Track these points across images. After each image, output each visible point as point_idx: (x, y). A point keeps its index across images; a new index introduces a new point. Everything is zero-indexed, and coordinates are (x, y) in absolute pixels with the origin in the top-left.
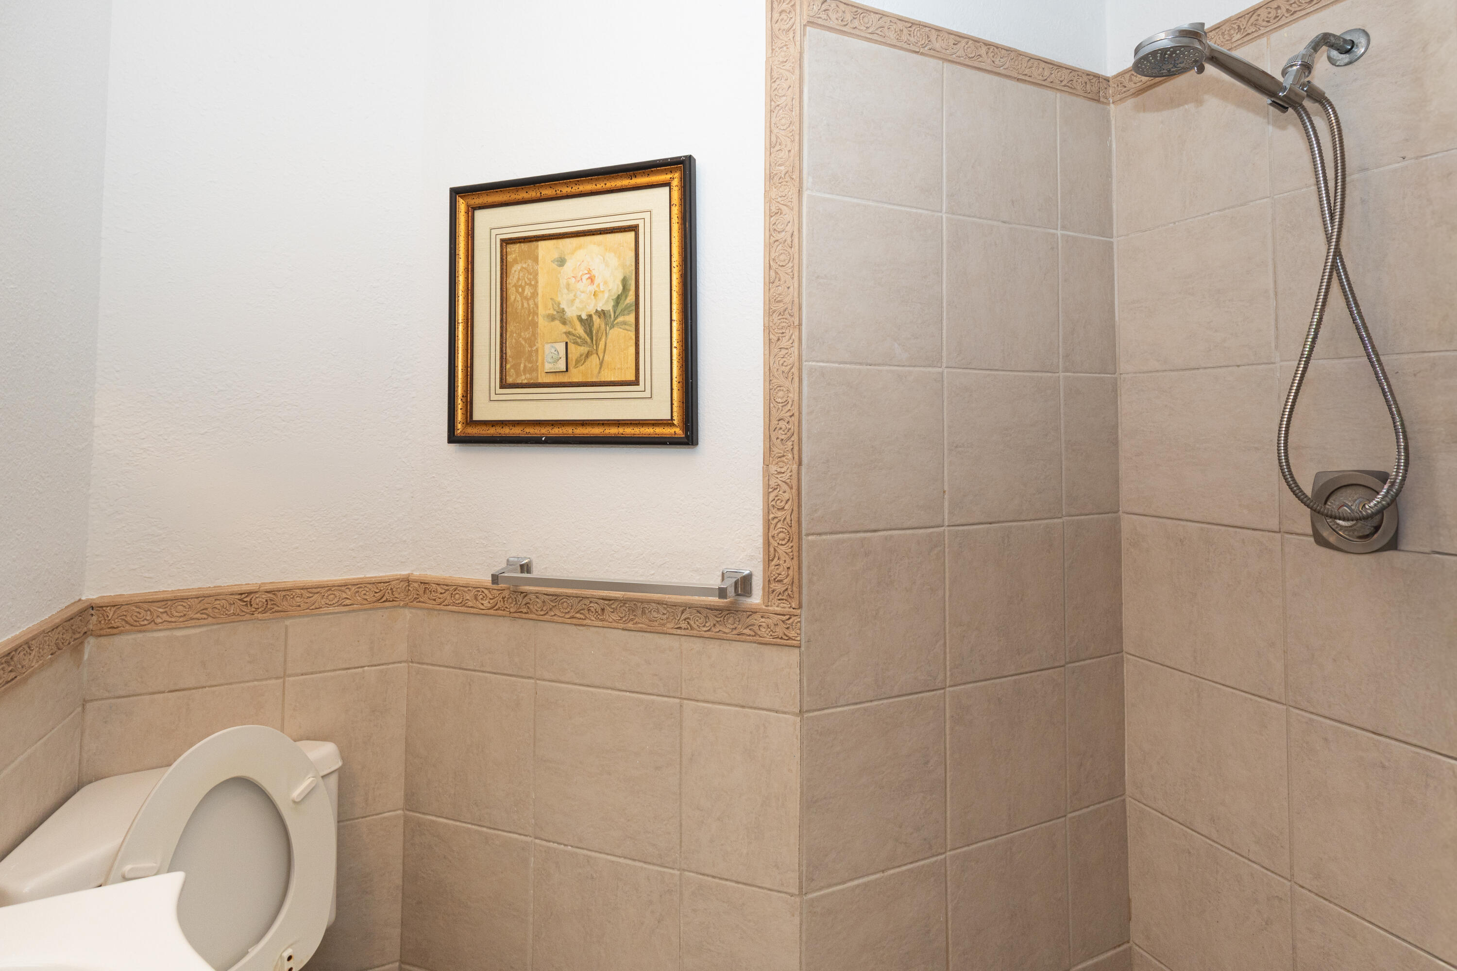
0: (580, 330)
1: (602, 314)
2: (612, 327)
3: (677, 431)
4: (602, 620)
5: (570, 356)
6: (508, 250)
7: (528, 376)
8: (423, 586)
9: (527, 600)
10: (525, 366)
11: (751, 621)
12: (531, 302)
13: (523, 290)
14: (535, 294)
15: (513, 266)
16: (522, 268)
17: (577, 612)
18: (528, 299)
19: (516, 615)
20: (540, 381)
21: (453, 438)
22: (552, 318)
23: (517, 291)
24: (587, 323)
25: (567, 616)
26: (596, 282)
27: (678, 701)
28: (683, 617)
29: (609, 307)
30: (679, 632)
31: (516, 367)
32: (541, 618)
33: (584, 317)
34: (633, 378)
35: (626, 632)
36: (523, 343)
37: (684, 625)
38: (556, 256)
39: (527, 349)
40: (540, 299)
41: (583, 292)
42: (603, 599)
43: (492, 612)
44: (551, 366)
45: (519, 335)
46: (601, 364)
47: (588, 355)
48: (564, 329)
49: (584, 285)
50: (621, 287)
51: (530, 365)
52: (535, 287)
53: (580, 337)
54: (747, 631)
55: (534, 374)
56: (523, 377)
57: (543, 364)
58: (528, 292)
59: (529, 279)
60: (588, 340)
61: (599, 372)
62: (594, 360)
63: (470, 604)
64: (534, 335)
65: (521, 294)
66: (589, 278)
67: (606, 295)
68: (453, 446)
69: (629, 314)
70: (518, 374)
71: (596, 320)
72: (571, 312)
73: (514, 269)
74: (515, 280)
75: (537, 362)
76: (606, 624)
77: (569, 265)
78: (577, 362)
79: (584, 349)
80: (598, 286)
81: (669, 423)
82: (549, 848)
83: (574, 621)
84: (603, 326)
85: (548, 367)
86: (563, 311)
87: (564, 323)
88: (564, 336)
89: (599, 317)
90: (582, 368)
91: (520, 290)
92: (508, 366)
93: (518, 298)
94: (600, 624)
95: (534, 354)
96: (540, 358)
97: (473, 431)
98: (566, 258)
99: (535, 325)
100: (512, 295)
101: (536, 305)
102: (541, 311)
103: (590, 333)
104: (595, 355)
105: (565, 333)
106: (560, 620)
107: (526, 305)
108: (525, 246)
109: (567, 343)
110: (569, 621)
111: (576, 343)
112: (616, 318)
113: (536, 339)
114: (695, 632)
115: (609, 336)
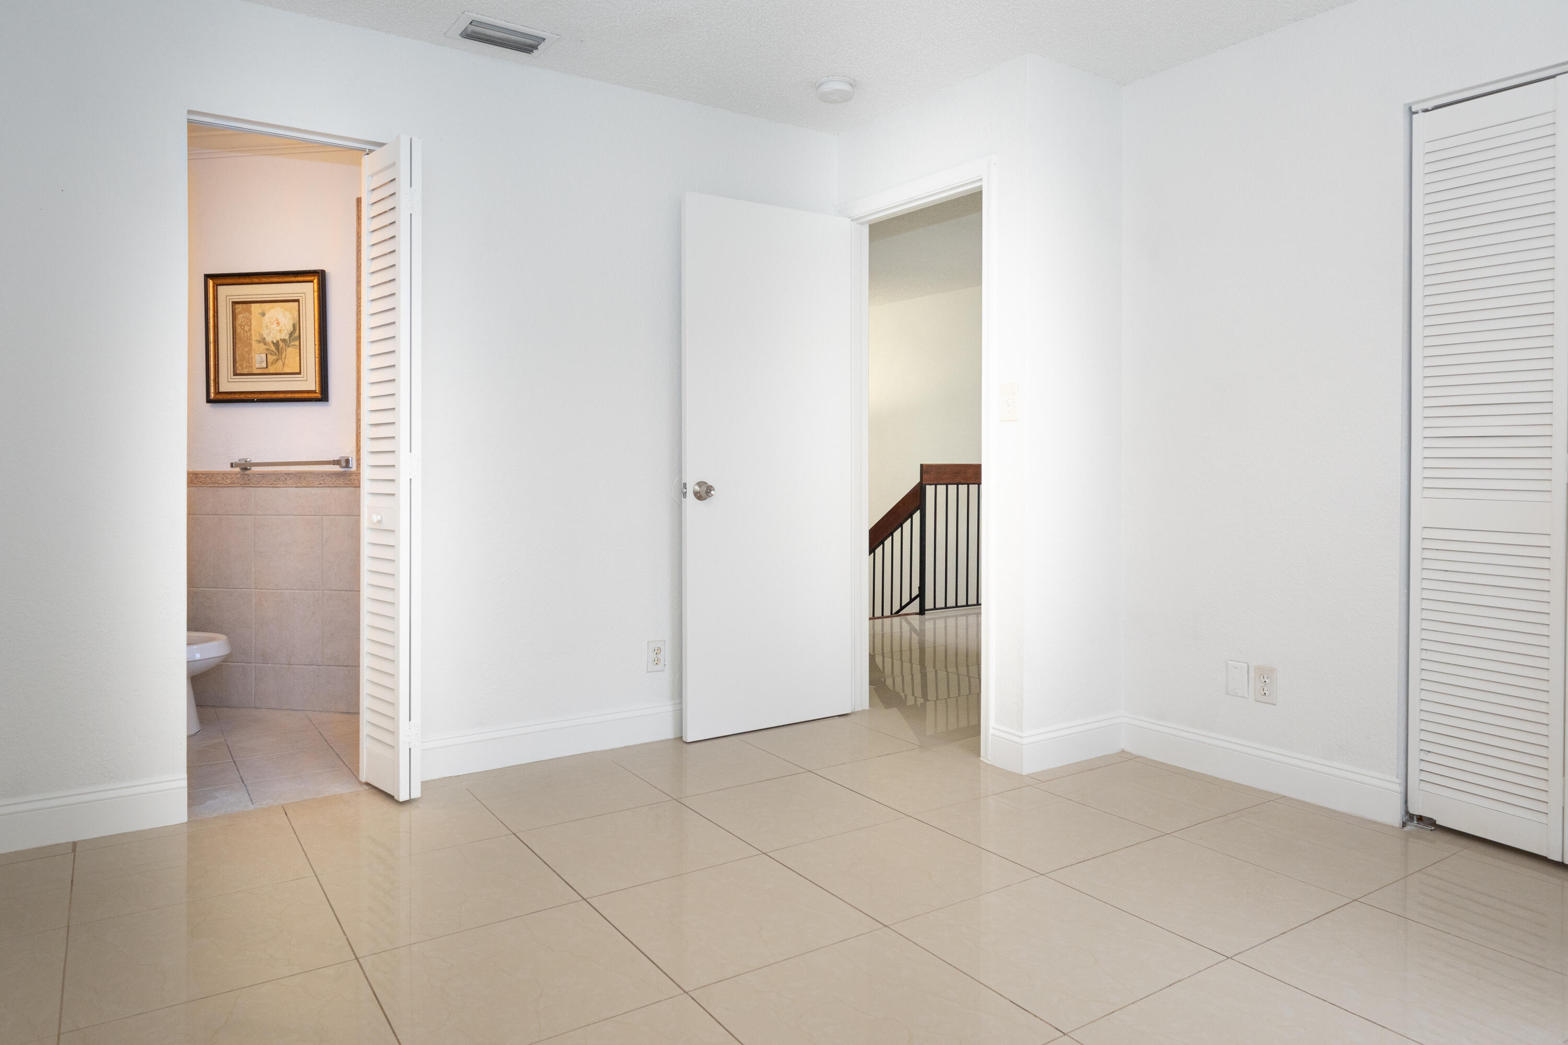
0: (273, 348)
1: (284, 341)
2: (289, 347)
3: (319, 396)
4: (285, 484)
5: (268, 360)
6: (236, 307)
7: (247, 370)
8: (194, 476)
9: (249, 478)
10: (246, 365)
11: (351, 477)
12: (248, 333)
13: (244, 327)
14: (250, 330)
15: (238, 316)
16: (243, 317)
17: (274, 481)
18: (246, 332)
19: (243, 486)
20: (254, 372)
21: (209, 401)
22: (259, 342)
23: (241, 328)
24: (276, 344)
25: (269, 483)
26: (281, 325)
27: (320, 517)
28: (322, 479)
29: (287, 337)
30: (320, 486)
31: (241, 365)
32: (256, 486)
33: (275, 342)
34: (299, 372)
35: (298, 489)
36: (245, 353)
37: (322, 482)
38: (261, 311)
39: (247, 356)
40: (253, 332)
41: (274, 330)
42: (286, 474)
43: (231, 485)
44: (259, 365)
45: (243, 350)
46: (284, 365)
47: (277, 360)
48: (265, 347)
49: (274, 326)
50: (292, 328)
51: (248, 365)
52: (250, 326)
53: (273, 351)
54: (349, 482)
55: (251, 369)
56: (245, 371)
57: (255, 364)
58: (247, 328)
59: (247, 322)
60: (277, 352)
61: (283, 368)
62: (280, 363)
63: (220, 482)
64: (250, 349)
65: (243, 329)
66: (277, 323)
67: (285, 332)
68: (208, 404)
69: (296, 341)
70: (242, 369)
71: (281, 344)
72: (269, 339)
73: (239, 317)
74: (240, 322)
75: (252, 363)
76: (287, 485)
77: (267, 316)
78: (272, 363)
79: (275, 357)
80: (282, 327)
81: (314, 392)
82: (262, 592)
83: (272, 486)
84: (284, 347)
85: (258, 366)
86: (264, 338)
87: (265, 344)
88: (265, 351)
89: (282, 342)
90: (274, 366)
91: (243, 327)
92: (237, 365)
93: (242, 331)
94: (285, 486)
95: (250, 359)
96: (253, 361)
97: (220, 397)
98: (266, 312)
99: (250, 345)
100: (239, 330)
101: (251, 335)
102: (254, 338)
103: (278, 350)
104: (280, 360)
105: (266, 349)
106: (265, 486)
107: (246, 335)
108: (244, 306)
109: (267, 354)
110: (270, 486)
111: (271, 354)
112: (290, 343)
113: (251, 351)
114: (327, 485)
115: (287, 352)
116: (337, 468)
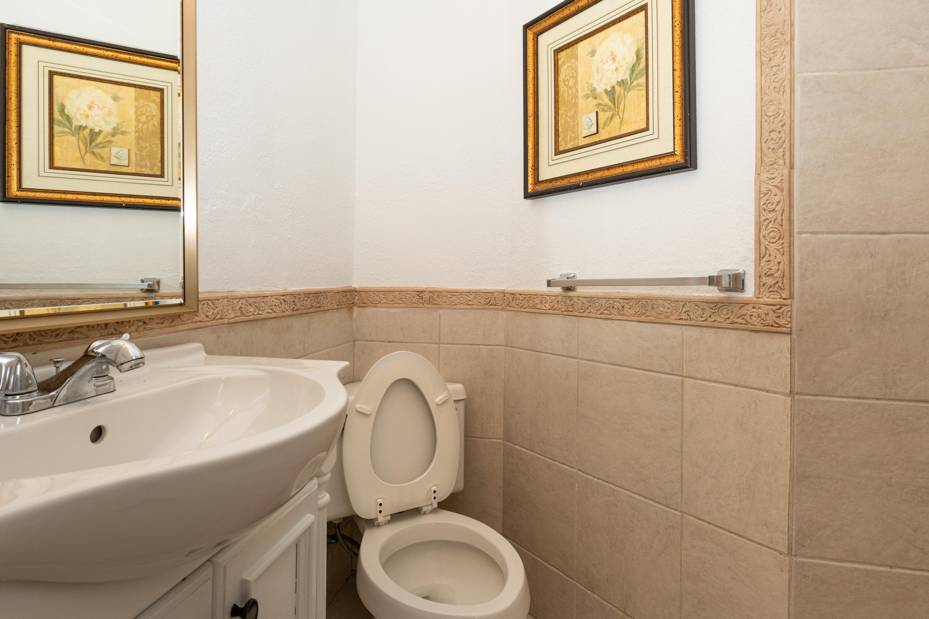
0: (606, 100)
1: (622, 83)
2: (630, 90)
3: (679, 159)
4: (622, 315)
5: (599, 121)
6: (559, 56)
7: (572, 143)
8: (512, 296)
9: (572, 302)
10: (570, 137)
11: (743, 311)
12: (574, 90)
13: (569, 83)
14: (576, 83)
15: (562, 67)
16: (568, 66)
17: (605, 310)
18: (571, 88)
19: (565, 313)
20: (580, 145)
21: (527, 196)
22: (587, 97)
23: (565, 84)
24: (611, 93)
25: (599, 312)
26: (617, 60)
27: (680, 378)
28: (684, 310)
29: (627, 76)
30: (680, 322)
31: (565, 139)
32: (581, 315)
33: (609, 89)
34: (645, 126)
35: (640, 324)
36: (569, 120)
37: (684, 316)
38: (590, 50)
39: (572, 124)
40: (579, 86)
41: (608, 71)
42: (623, 299)
43: (551, 311)
44: (586, 131)
45: (567, 116)
46: (621, 122)
47: (612, 117)
48: (595, 102)
49: (610, 66)
50: (635, 58)
51: (573, 135)
52: (576, 78)
53: (606, 106)
54: (740, 320)
55: (576, 141)
56: (569, 145)
57: (582, 132)
58: (571, 83)
59: (572, 73)
60: (612, 105)
61: (620, 128)
62: (617, 120)
63: (538, 306)
64: (576, 113)
65: (567, 86)
66: (612, 58)
67: (624, 68)
68: (529, 202)
69: (641, 77)
70: (566, 144)
71: (618, 89)
72: (600, 89)
73: (563, 69)
74: (563, 77)
75: (578, 131)
76: (625, 318)
77: (598, 54)
78: (605, 124)
79: (609, 114)
80: (619, 63)
81: (672, 154)
82: (587, 478)
83: (603, 316)
84: (622, 92)
85: (585, 133)
86: (595, 89)
87: (595, 98)
88: (596, 107)
89: (620, 86)
90: (608, 128)
91: (567, 83)
92: (560, 139)
93: (566, 89)
94: (621, 318)
95: (576, 127)
96: (580, 128)
97: (540, 188)
98: (596, 49)
99: (576, 105)
100: (562, 88)
101: (577, 91)
102: (581, 94)
103: (613, 100)
104: (617, 116)
105: (596, 105)
106: (594, 315)
107: (570, 93)
108: (569, 51)
109: (597, 112)
110: (599, 316)
111: (604, 111)
112: (631, 83)
113: (577, 115)
114: (693, 323)
115: (627, 99)
116: (713, 293)
